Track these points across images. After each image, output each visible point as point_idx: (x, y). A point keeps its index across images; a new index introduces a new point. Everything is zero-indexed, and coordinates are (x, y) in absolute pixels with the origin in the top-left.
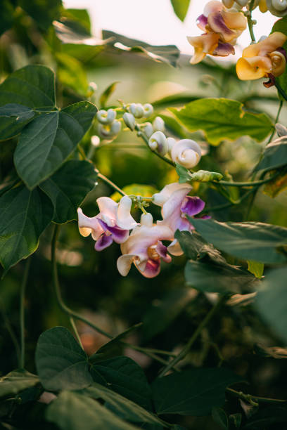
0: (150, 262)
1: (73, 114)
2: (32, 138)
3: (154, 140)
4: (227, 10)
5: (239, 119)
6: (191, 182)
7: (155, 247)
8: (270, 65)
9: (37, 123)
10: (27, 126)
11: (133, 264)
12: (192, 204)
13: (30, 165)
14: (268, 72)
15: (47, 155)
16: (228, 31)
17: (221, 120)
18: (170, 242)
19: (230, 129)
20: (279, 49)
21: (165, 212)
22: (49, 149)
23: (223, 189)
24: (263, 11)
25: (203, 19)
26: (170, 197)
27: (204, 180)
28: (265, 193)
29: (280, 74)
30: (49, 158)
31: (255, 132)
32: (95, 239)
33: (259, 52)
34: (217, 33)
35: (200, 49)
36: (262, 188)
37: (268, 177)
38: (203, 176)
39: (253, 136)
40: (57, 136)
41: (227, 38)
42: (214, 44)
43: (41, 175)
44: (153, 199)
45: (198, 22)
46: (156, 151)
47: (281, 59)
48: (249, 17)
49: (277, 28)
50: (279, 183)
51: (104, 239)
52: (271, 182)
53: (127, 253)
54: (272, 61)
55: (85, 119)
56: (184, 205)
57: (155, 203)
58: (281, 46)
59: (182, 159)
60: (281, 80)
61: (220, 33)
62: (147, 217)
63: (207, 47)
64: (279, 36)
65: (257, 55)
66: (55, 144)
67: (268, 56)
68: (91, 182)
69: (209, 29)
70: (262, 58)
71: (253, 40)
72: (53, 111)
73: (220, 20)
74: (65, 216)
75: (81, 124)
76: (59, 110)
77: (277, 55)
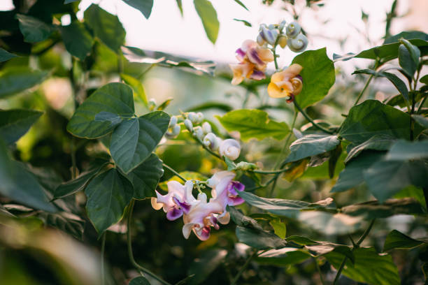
0: (204, 229)
1: (150, 120)
2: (121, 137)
3: (208, 140)
4: (259, 47)
5: (265, 124)
6: (236, 171)
7: (209, 218)
8: (292, 88)
10: (117, 128)
11: (192, 231)
12: (236, 186)
13: (122, 156)
14: (290, 92)
15: (135, 149)
16: (260, 62)
17: (253, 124)
19: (258, 131)
20: (298, 76)
21: (215, 193)
22: (136, 145)
23: (255, 176)
24: (283, 47)
25: (240, 52)
26: (220, 181)
27: (245, 169)
28: (284, 179)
29: (298, 94)
30: (136, 152)
31: (277, 134)
32: (165, 211)
33: (283, 78)
34: (253, 64)
35: (239, 74)
36: (281, 175)
37: (287, 168)
38: (244, 166)
39: (275, 137)
40: (140, 136)
41: (260, 67)
42: (250, 71)
43: (133, 163)
44: (208, 183)
45: (237, 54)
46: (208, 148)
47: (298, 85)
48: (274, 52)
49: (296, 61)
50: (294, 171)
51: (174, 212)
52: (289, 171)
53: (189, 222)
54: (293, 84)
55: (161, 124)
56: (230, 186)
57: (209, 185)
58: (298, 73)
59: (228, 153)
60: (297, 98)
61: (255, 64)
62: (202, 196)
63: (245, 73)
64: (298, 67)
65: (282, 80)
66: (139, 141)
67: (290, 81)
68: (159, 169)
69: (248, 60)
70: (286, 82)
71: (277, 68)
72: (133, 117)
73: (255, 54)
74: (142, 194)
75: (159, 127)
76: (138, 116)
77: (296, 80)
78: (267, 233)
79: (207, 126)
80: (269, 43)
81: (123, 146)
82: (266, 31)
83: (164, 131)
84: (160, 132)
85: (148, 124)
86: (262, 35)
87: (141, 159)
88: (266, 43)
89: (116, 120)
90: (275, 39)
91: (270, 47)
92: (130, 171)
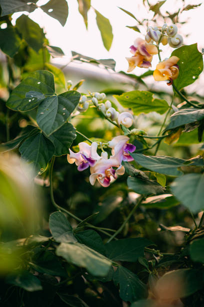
0: (106, 178)
1: (66, 97)
2: (45, 110)
3: (110, 112)
5: (151, 102)
6: (129, 136)
7: (109, 170)
8: (171, 74)
9: (47, 102)
10: (42, 103)
11: (97, 179)
12: (129, 147)
14: (170, 77)
15: (55, 118)
16: (148, 55)
18: (117, 168)
19: (146, 107)
20: (176, 65)
21: (114, 152)
22: (55, 115)
23: (143, 140)
24: (164, 44)
25: (133, 48)
26: (117, 143)
27: (137, 134)
28: (165, 143)
29: (175, 78)
30: (56, 120)
31: (159, 109)
32: (77, 165)
33: (165, 66)
34: (143, 56)
35: (132, 64)
36: (165, 139)
37: (167, 134)
38: (136, 132)
39: (158, 112)
40: (58, 109)
41: (148, 58)
42: (141, 61)
43: (53, 129)
44: (109, 144)
45: (130, 49)
46: (110, 119)
47: (176, 71)
48: (158, 48)
49: (174, 54)
50: (173, 137)
51: (83, 165)
52: (169, 136)
53: (94, 173)
54: (172, 71)
55: (74, 99)
56: (125, 147)
57: (109, 146)
58: (176, 63)
59: (124, 123)
60: (175, 81)
62: (105, 154)
63: (137, 63)
64: (175, 59)
65: (164, 68)
66: (58, 112)
67: (170, 69)
68: (73, 134)
69: (139, 53)
70: (167, 69)
71: (160, 59)
72: (54, 95)
73: (144, 49)
74: (60, 152)
75: (72, 102)
76: (58, 95)
77: (175, 68)
78: (151, 182)
79: (108, 103)
80: (154, 40)
81: (46, 116)
82: (152, 32)
83: (76, 105)
84: (73, 105)
85: (65, 100)
86: (150, 34)
87: (59, 125)
88: (152, 40)
89: (41, 97)
90: (159, 37)
91: (155, 43)
92: (51, 134)
